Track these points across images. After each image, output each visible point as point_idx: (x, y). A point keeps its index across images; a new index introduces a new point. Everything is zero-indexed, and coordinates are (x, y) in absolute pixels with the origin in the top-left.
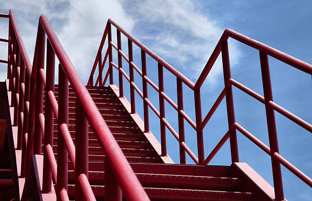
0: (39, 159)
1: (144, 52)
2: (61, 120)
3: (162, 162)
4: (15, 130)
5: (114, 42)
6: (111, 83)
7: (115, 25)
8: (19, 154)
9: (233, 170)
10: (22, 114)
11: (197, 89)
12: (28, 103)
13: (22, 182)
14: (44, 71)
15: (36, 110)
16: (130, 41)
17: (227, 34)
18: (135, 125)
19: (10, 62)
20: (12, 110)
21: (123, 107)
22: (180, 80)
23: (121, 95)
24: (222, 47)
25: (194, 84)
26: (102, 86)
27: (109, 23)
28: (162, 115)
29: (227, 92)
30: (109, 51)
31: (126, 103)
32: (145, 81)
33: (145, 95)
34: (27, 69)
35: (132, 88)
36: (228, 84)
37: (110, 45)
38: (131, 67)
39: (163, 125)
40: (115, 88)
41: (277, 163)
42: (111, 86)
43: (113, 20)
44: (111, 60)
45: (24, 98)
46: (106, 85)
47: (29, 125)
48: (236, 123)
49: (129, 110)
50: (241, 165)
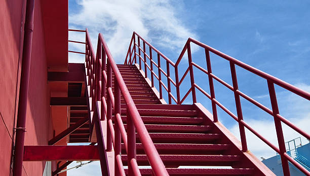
0: (99, 103)
1: (151, 48)
2: (109, 86)
3: (161, 103)
4: (89, 87)
5: (137, 43)
6: (136, 63)
7: (137, 35)
8: (90, 99)
9: (194, 107)
10: (92, 80)
11: (176, 67)
12: (94, 75)
13: (92, 113)
14: (101, 60)
15: (97, 79)
16: (144, 43)
17: (190, 40)
18: (147, 83)
19: (86, 54)
20: (87, 77)
21: (141, 75)
22: (168, 62)
23: (140, 69)
24: (187, 46)
25: (174, 64)
26: (131, 64)
27: (134, 33)
28: (160, 79)
29: (190, 68)
30: (134, 47)
31: (143, 72)
32: (151, 62)
33: (152, 69)
34: (94, 58)
35: (145, 65)
36: (191, 64)
37: (135, 44)
38: (145, 55)
39: (160, 84)
40: (137, 65)
41: (214, 103)
42: (136, 64)
43: (136, 32)
44: (135, 51)
45: (93, 73)
46: (133, 64)
47: (95, 86)
48: (195, 84)
49: (144, 77)
50: (198, 104)
